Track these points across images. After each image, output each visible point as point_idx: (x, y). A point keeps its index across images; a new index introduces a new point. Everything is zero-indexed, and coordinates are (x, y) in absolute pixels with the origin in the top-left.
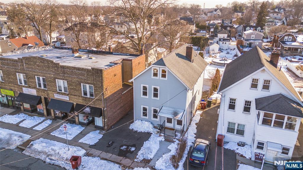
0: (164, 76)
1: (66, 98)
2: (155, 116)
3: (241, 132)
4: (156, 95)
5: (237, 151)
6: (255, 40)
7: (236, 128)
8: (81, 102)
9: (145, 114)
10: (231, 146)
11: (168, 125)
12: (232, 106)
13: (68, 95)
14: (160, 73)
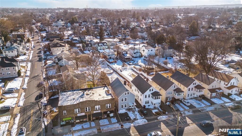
0: (128, 94)
1: (100, 111)
2: (126, 107)
3: (148, 103)
4: (126, 100)
5: (149, 108)
6: (112, 55)
7: (147, 102)
8: (105, 110)
9: (122, 107)
10: (147, 107)
11: (130, 108)
12: (146, 97)
13: (100, 110)
14: (127, 94)
